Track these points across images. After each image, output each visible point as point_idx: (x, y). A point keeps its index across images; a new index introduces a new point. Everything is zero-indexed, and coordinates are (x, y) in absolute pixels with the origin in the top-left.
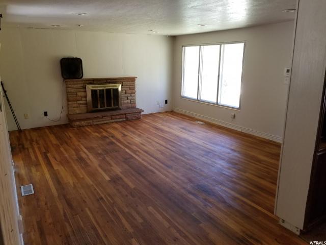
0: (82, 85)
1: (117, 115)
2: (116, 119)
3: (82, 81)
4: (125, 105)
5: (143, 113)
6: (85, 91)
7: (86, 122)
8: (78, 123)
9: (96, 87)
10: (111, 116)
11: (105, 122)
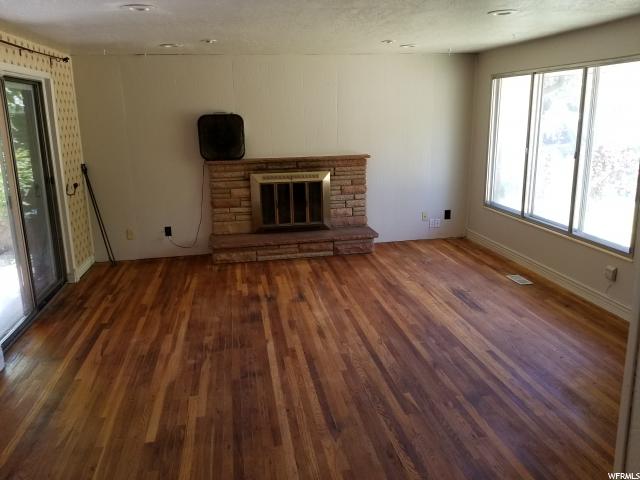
0: (243, 173)
1: (311, 242)
2: (309, 250)
3: (243, 164)
4: (339, 219)
5: (376, 240)
6: (249, 187)
7: (241, 254)
8: (223, 256)
9: (272, 178)
10: (299, 243)
11: (283, 256)
